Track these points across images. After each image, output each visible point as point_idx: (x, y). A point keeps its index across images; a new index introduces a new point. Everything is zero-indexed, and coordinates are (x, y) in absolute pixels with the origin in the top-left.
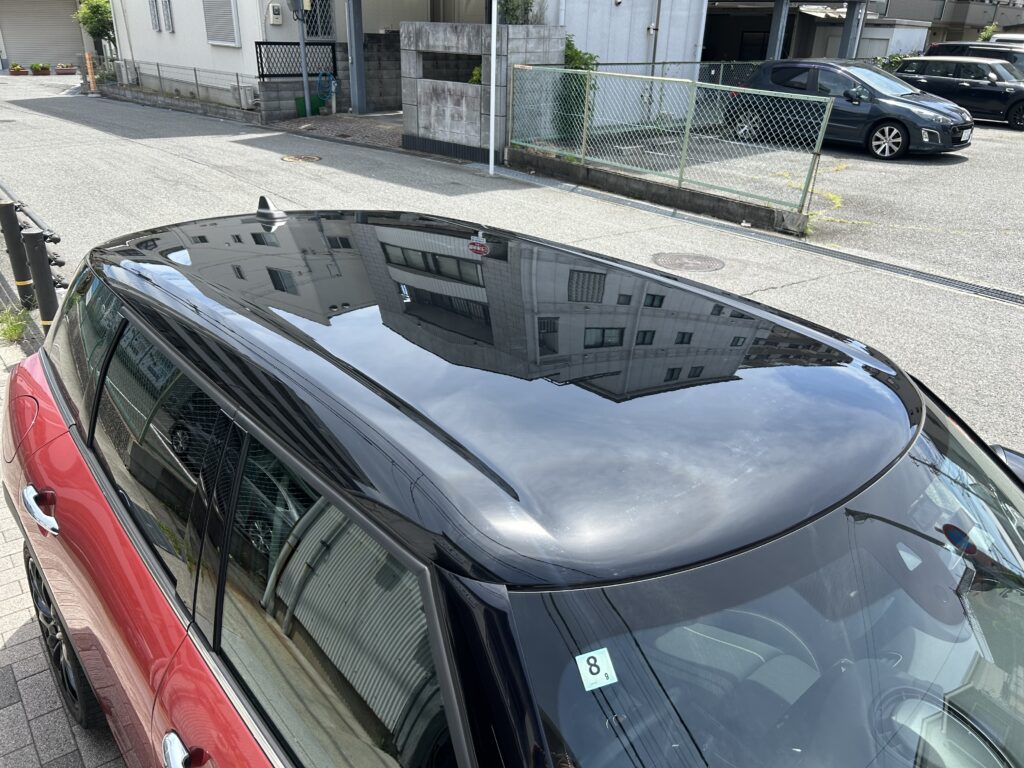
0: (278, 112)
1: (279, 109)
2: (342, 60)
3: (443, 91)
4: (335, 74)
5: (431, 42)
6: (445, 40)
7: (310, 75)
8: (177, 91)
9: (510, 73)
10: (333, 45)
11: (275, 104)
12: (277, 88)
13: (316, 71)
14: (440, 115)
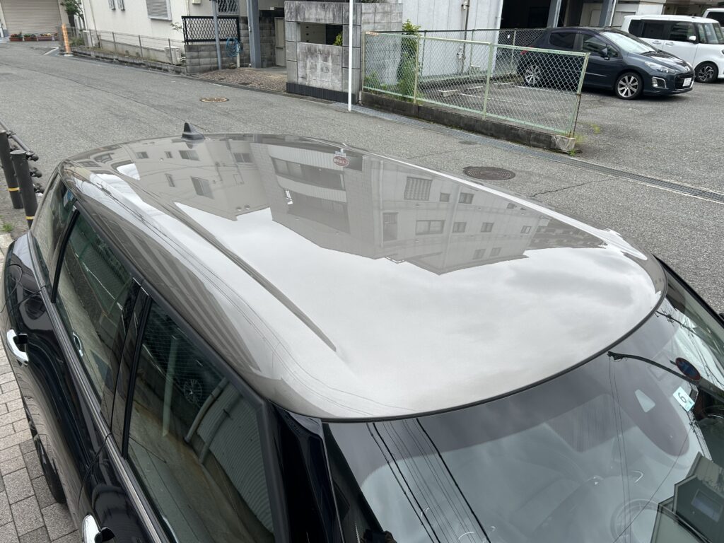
0: (198, 67)
1: (199, 64)
2: (243, 29)
3: (315, 51)
4: (239, 39)
5: (307, 16)
6: (316, 14)
7: (221, 40)
8: (127, 52)
9: (363, 38)
10: (237, 18)
11: (196, 61)
12: (197, 49)
13: (225, 37)
14: (313, 68)
